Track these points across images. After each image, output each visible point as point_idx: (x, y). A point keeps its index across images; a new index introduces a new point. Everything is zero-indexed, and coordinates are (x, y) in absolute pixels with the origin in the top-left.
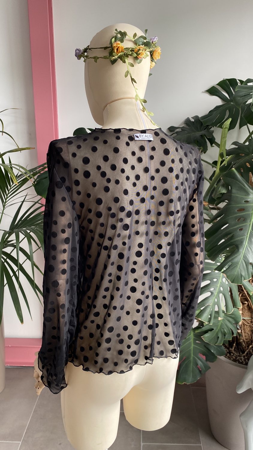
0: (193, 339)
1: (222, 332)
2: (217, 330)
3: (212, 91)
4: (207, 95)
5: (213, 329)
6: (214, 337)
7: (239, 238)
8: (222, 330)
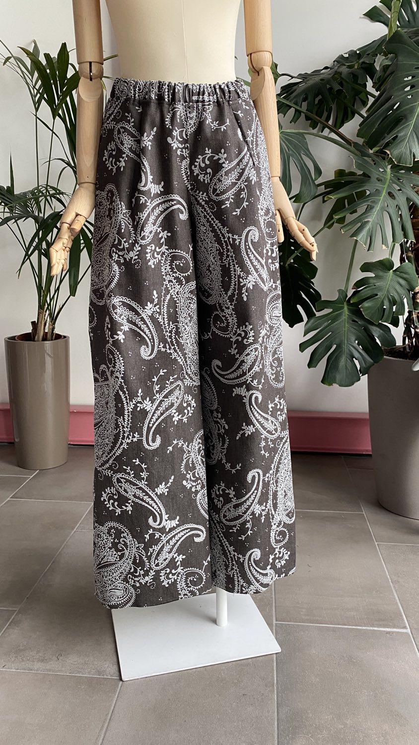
0: (347, 316)
1: (389, 300)
2: (383, 297)
3: (373, 15)
4: (367, 21)
5: (377, 295)
6: (378, 308)
7: (407, 107)
8: (390, 296)
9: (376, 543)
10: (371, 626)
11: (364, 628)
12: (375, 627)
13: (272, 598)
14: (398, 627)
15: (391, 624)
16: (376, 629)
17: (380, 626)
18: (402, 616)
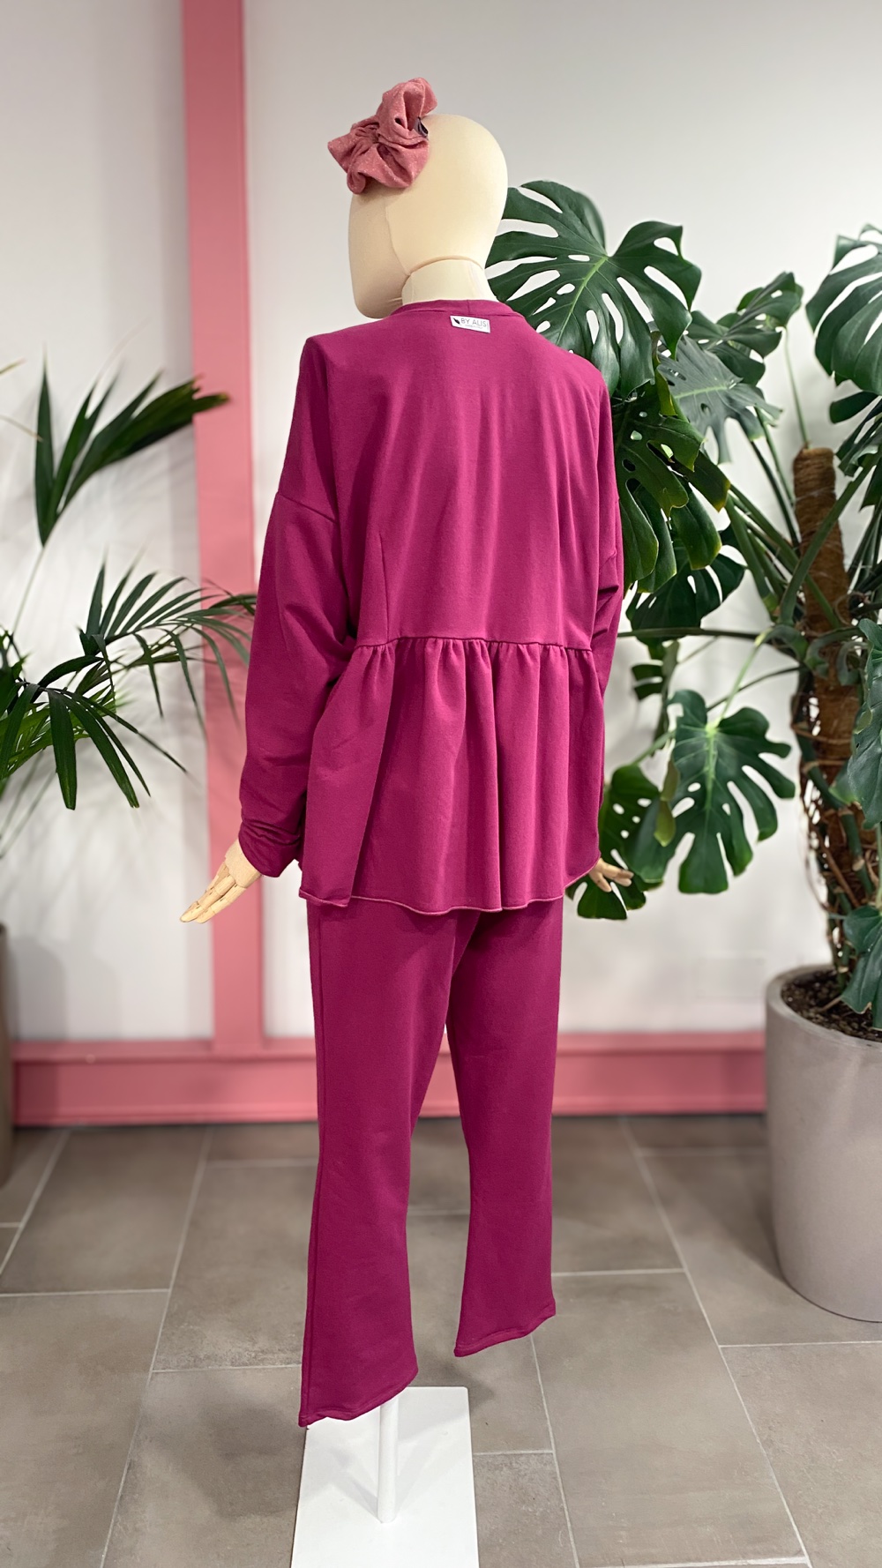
9: (720, 1346)
10: (744, 1558)
11: (733, 1563)
12: (750, 1559)
13: (562, 1509)
14: (787, 1554)
15: (775, 1548)
16: (752, 1562)
17: (757, 1555)
18: (791, 1525)
